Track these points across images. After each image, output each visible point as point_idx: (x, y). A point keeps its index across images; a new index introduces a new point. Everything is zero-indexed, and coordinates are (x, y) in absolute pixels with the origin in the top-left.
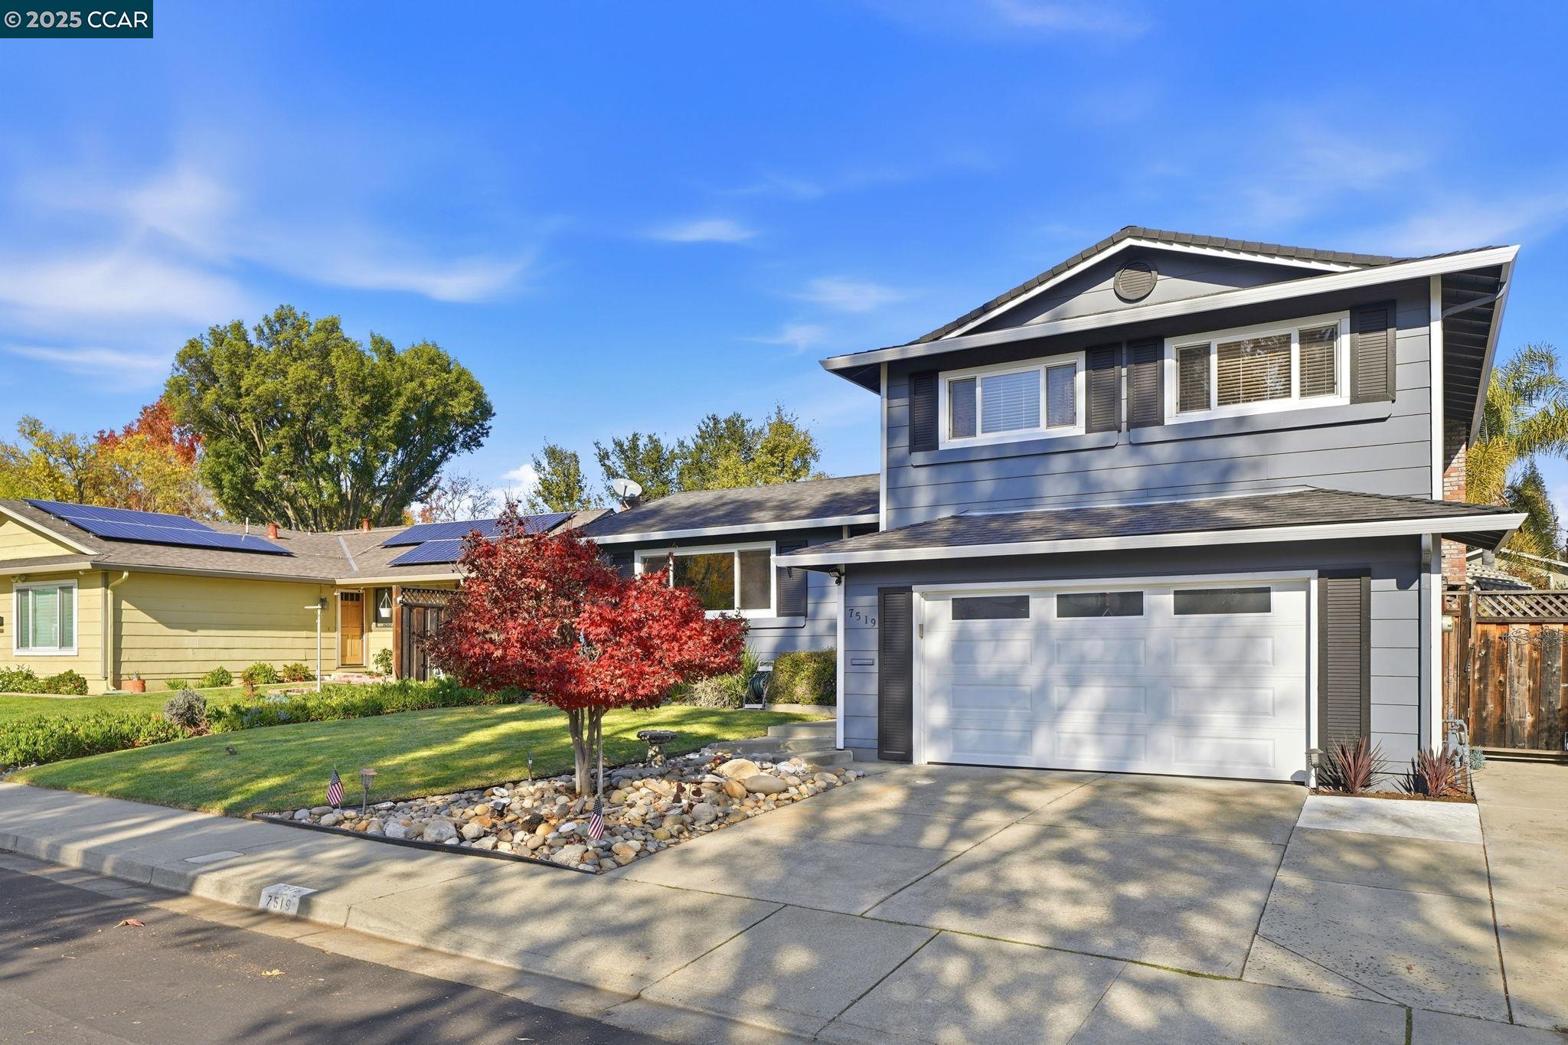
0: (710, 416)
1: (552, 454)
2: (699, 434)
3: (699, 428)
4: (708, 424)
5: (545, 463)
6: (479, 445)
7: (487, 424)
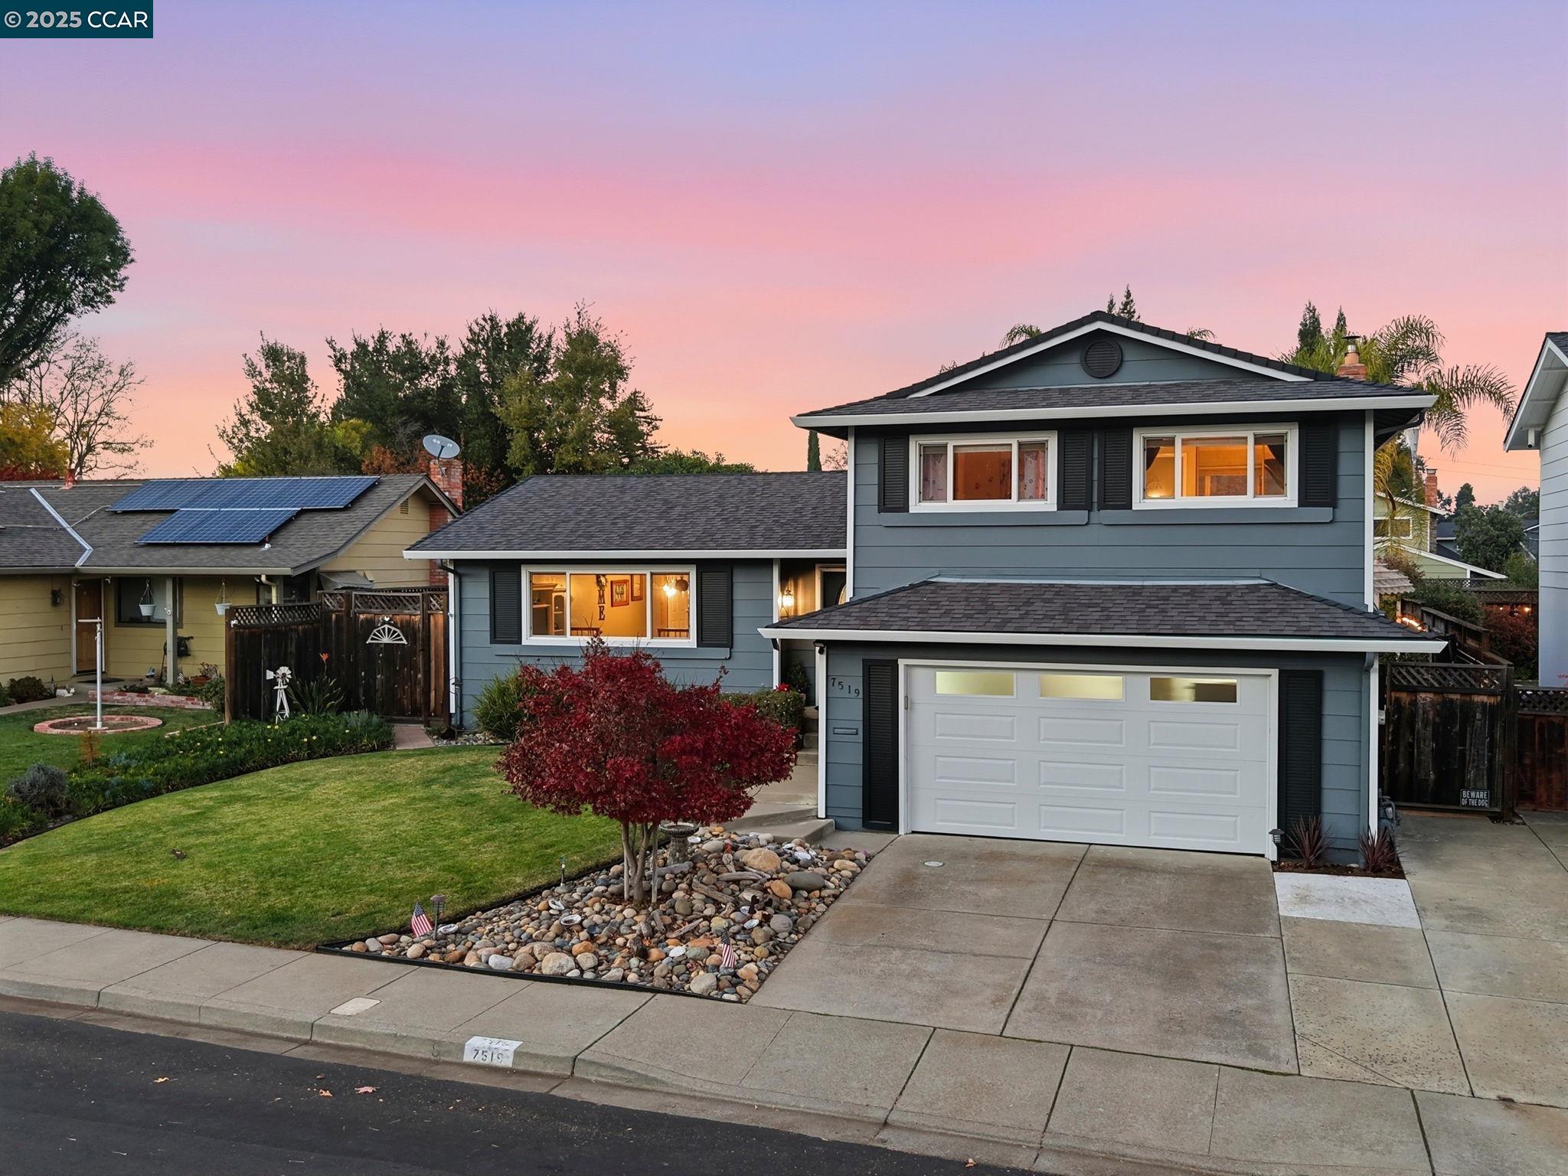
0: (487, 317)
1: (273, 354)
2: (470, 337)
3: (471, 330)
4: (484, 327)
5: (261, 365)
6: (110, 301)
7: (122, 273)
